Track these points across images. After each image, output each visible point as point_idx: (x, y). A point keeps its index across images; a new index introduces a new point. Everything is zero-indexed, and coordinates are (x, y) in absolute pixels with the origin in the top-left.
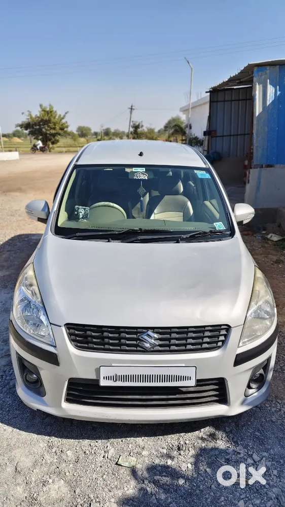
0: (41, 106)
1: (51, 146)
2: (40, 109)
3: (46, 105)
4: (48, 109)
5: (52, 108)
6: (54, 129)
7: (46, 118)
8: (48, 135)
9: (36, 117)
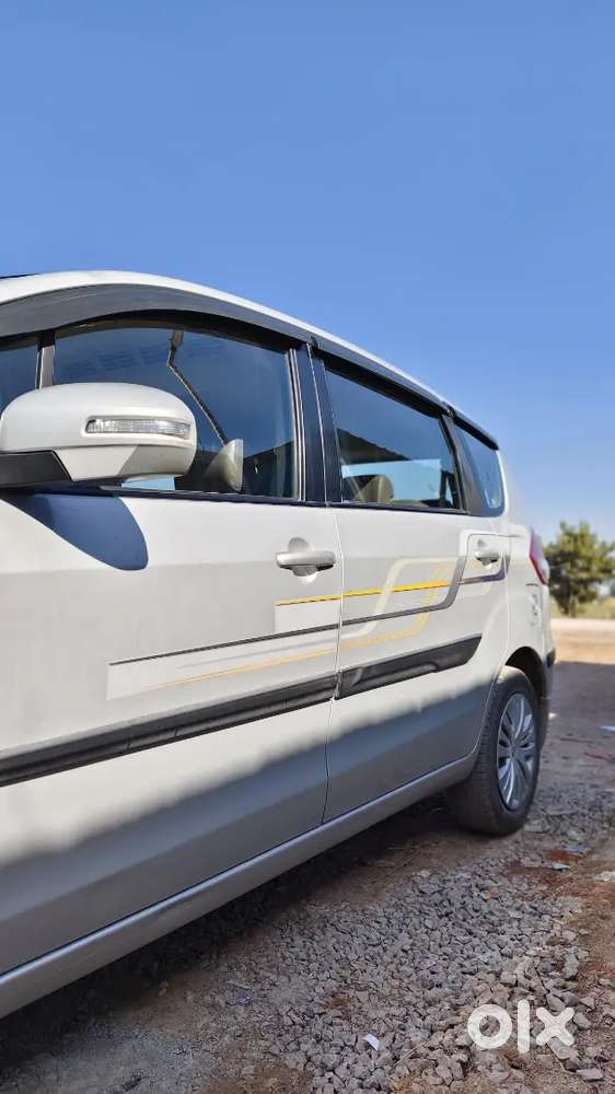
0: (563, 525)
1: (578, 605)
2: (560, 532)
3: (574, 524)
4: (577, 531)
5: (587, 527)
6: (587, 569)
7: (570, 548)
8: (572, 584)
9: (551, 546)
